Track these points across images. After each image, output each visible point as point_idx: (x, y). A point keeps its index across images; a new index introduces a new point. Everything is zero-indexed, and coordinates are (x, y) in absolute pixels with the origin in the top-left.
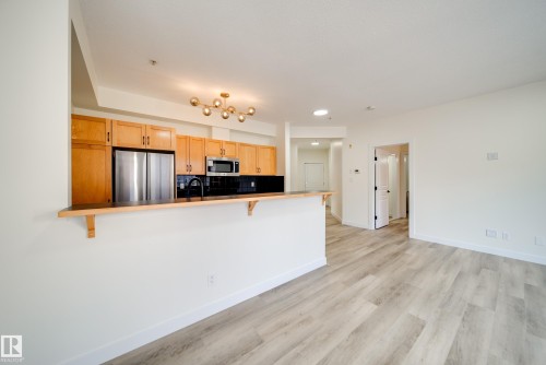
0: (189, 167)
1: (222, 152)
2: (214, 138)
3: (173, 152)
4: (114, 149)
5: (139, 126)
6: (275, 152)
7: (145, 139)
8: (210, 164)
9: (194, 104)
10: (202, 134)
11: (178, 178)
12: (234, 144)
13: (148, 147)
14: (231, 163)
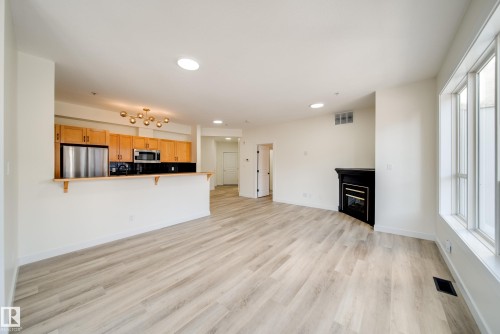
0: (119, 157)
1: (147, 146)
2: (140, 135)
3: (107, 147)
4: (62, 145)
5: (81, 129)
6: (190, 146)
7: (86, 138)
8: (137, 154)
9: (123, 116)
10: (130, 132)
11: (111, 164)
12: (157, 140)
13: (89, 143)
14: (154, 154)
